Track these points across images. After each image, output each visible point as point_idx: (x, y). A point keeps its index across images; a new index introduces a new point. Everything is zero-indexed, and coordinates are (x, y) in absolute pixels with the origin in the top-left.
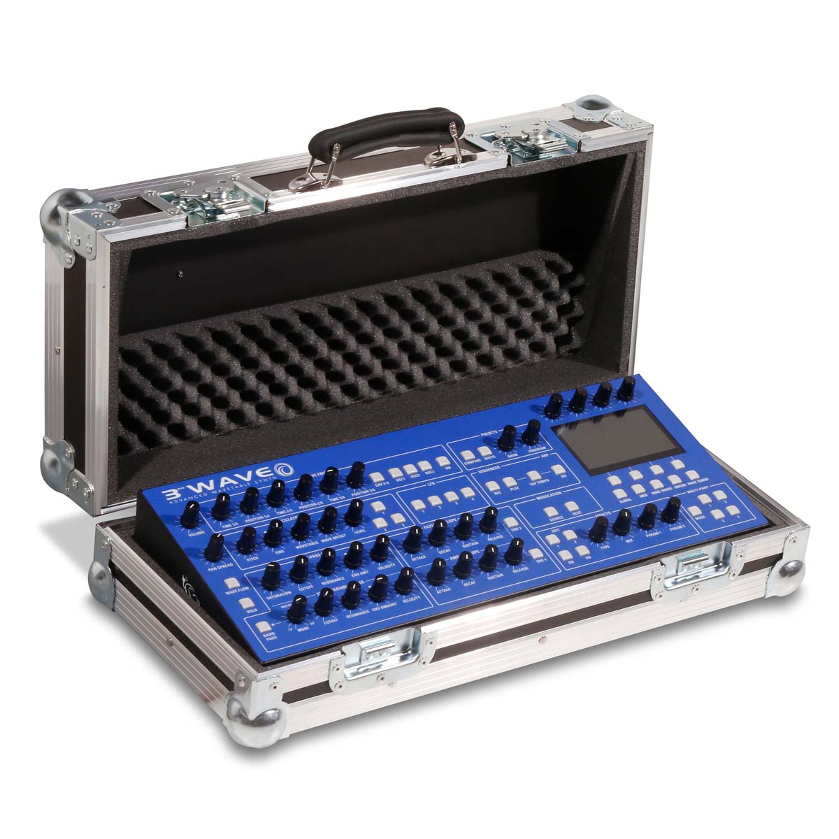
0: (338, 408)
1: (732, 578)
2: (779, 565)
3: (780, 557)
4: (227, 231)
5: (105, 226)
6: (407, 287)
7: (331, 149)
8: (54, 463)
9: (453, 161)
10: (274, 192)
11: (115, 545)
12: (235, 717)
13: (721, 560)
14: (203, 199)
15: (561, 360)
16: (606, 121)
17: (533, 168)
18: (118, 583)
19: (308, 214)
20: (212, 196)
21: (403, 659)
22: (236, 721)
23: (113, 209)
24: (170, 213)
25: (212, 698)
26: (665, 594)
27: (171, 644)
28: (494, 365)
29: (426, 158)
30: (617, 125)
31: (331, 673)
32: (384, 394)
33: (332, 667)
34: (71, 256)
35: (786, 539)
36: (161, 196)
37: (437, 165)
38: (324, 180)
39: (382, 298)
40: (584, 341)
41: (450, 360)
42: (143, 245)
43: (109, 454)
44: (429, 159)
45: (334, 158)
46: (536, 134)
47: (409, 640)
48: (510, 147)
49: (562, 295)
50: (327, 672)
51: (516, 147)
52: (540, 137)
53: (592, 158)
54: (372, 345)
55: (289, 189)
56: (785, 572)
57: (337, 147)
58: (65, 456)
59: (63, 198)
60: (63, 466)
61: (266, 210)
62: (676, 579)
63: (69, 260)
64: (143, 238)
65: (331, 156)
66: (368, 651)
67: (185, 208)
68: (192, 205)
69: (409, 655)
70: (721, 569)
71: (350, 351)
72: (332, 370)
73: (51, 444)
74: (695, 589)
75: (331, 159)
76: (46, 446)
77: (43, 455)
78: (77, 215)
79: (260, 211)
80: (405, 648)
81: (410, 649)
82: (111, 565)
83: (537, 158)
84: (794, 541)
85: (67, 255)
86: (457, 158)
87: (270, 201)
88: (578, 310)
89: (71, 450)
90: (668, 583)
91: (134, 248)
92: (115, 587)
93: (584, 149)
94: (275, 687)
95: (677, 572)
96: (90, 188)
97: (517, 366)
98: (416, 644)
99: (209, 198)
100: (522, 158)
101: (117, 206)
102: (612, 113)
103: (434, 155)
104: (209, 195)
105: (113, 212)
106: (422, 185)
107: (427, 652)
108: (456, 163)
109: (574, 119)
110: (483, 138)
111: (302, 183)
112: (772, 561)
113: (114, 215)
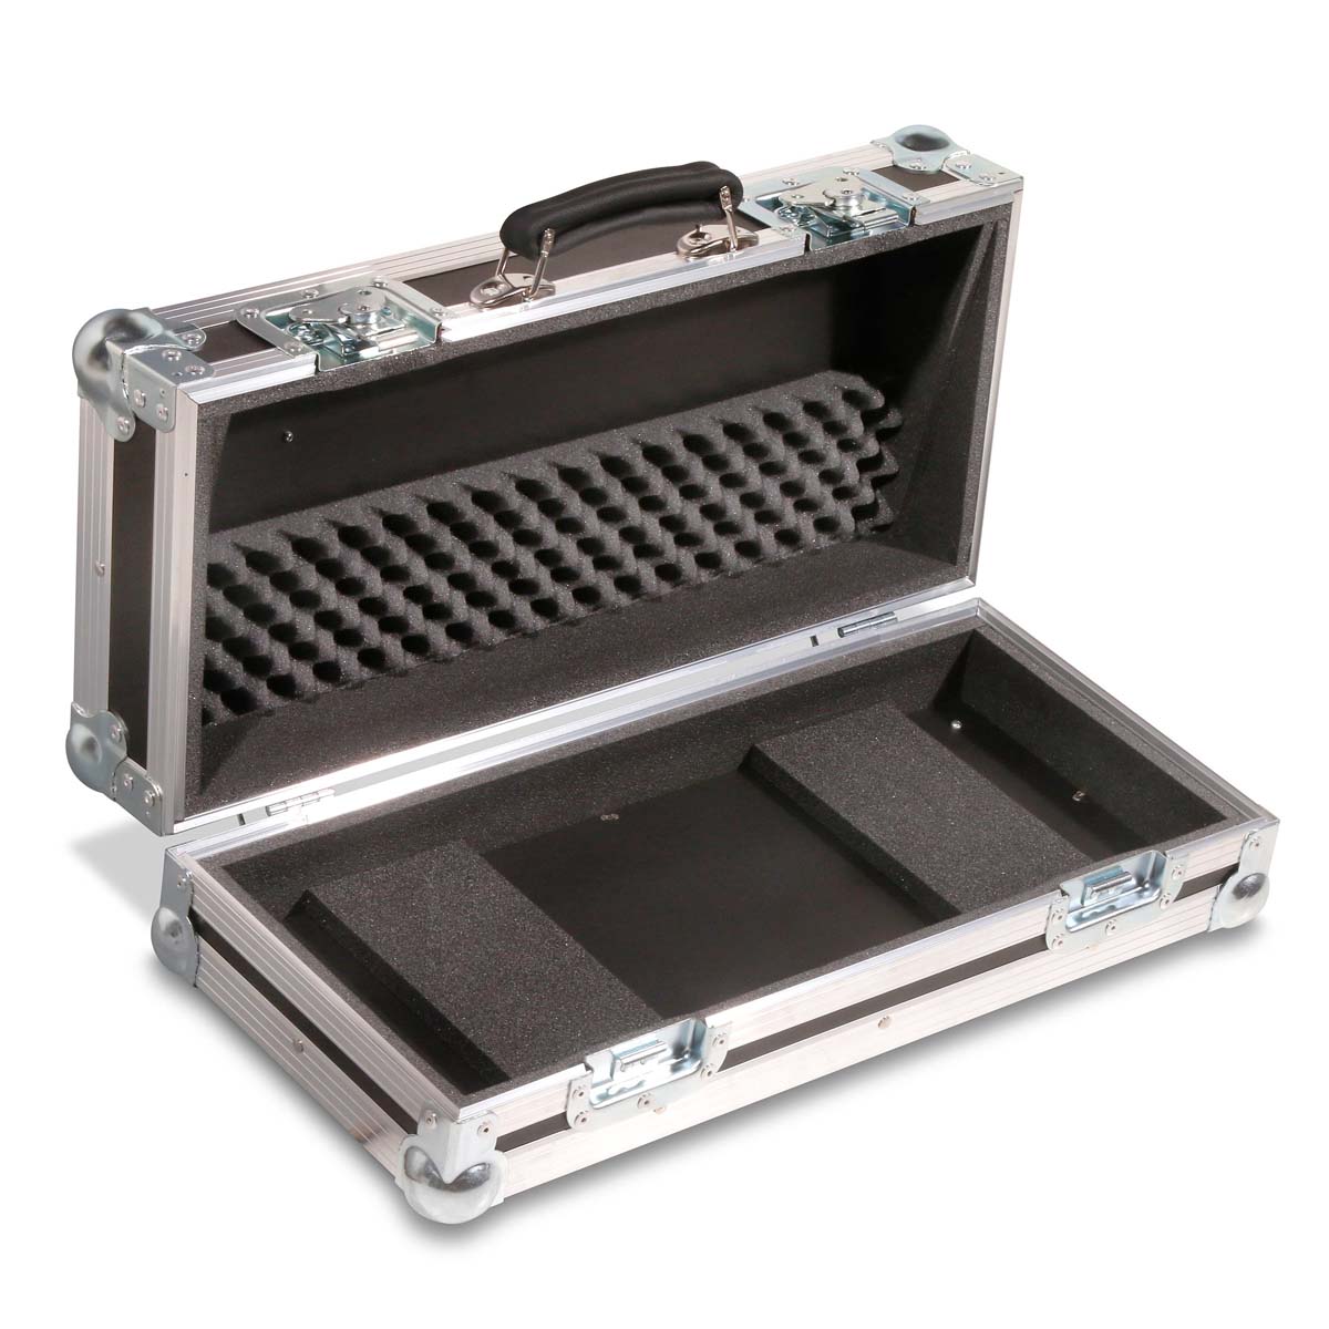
0: (525, 635)
1: (1163, 906)
2: (1233, 881)
3: (1234, 869)
4: (379, 375)
5: (188, 378)
6: (636, 442)
7: (540, 238)
8: (90, 745)
9: (723, 248)
10: (449, 308)
11: (199, 882)
12: (419, 1174)
13: (1147, 878)
14: (338, 325)
15: (860, 544)
16: (945, 170)
17: (843, 253)
18: (204, 944)
19: (503, 343)
20: (353, 320)
21: (675, 1068)
22: (420, 1182)
23: (193, 344)
24: (289, 351)
25: (370, 1136)
26: (1067, 939)
27: (300, 1049)
28: (762, 557)
29: (679, 242)
30: (966, 177)
31: (571, 1101)
32: (595, 610)
33: (572, 1090)
34: (127, 422)
35: (1246, 841)
36: (268, 318)
37: (699, 256)
38: (528, 287)
39: (598, 461)
40: (898, 513)
41: (696, 552)
42: (249, 405)
43: (188, 737)
44: (685, 246)
45: (545, 253)
46: (847, 199)
47: (685, 1038)
48: (804, 219)
49: (866, 442)
50: (564, 1098)
51: (812, 218)
52: (853, 203)
53: (930, 234)
54: (581, 536)
55: (471, 302)
56: (1242, 892)
57: (549, 234)
58: (111, 738)
59: (112, 326)
60: (107, 752)
61: (439, 340)
62: (1082, 913)
63: (123, 428)
64: (249, 395)
65: (540, 250)
66: (625, 1061)
67: (309, 338)
68: (320, 333)
69: (685, 1061)
70: (1146, 893)
71: (549, 547)
72: (519, 577)
73: (85, 715)
74: (1110, 928)
75: (539, 254)
76: (75, 718)
77: (70, 732)
78: (137, 356)
79: (429, 342)
80: (679, 1051)
81: (687, 1052)
82: (193, 915)
83: (848, 237)
84: (1257, 845)
85: (121, 419)
86: (729, 243)
87: (445, 324)
88: (890, 466)
89: (120, 727)
90: (1071, 922)
91: (234, 411)
92: (198, 950)
93: (918, 221)
94: (486, 1130)
95: (1082, 902)
96: (152, 307)
97: (795, 555)
98: (697, 1043)
99: (349, 324)
100: (825, 237)
101: (200, 339)
102: (953, 156)
103: (692, 236)
104: (349, 318)
105: (195, 348)
106: (677, 288)
107: (715, 1055)
108: (729, 251)
109: (895, 166)
110: (758, 203)
111: (491, 292)
112: (1222, 877)
113: (197, 354)
